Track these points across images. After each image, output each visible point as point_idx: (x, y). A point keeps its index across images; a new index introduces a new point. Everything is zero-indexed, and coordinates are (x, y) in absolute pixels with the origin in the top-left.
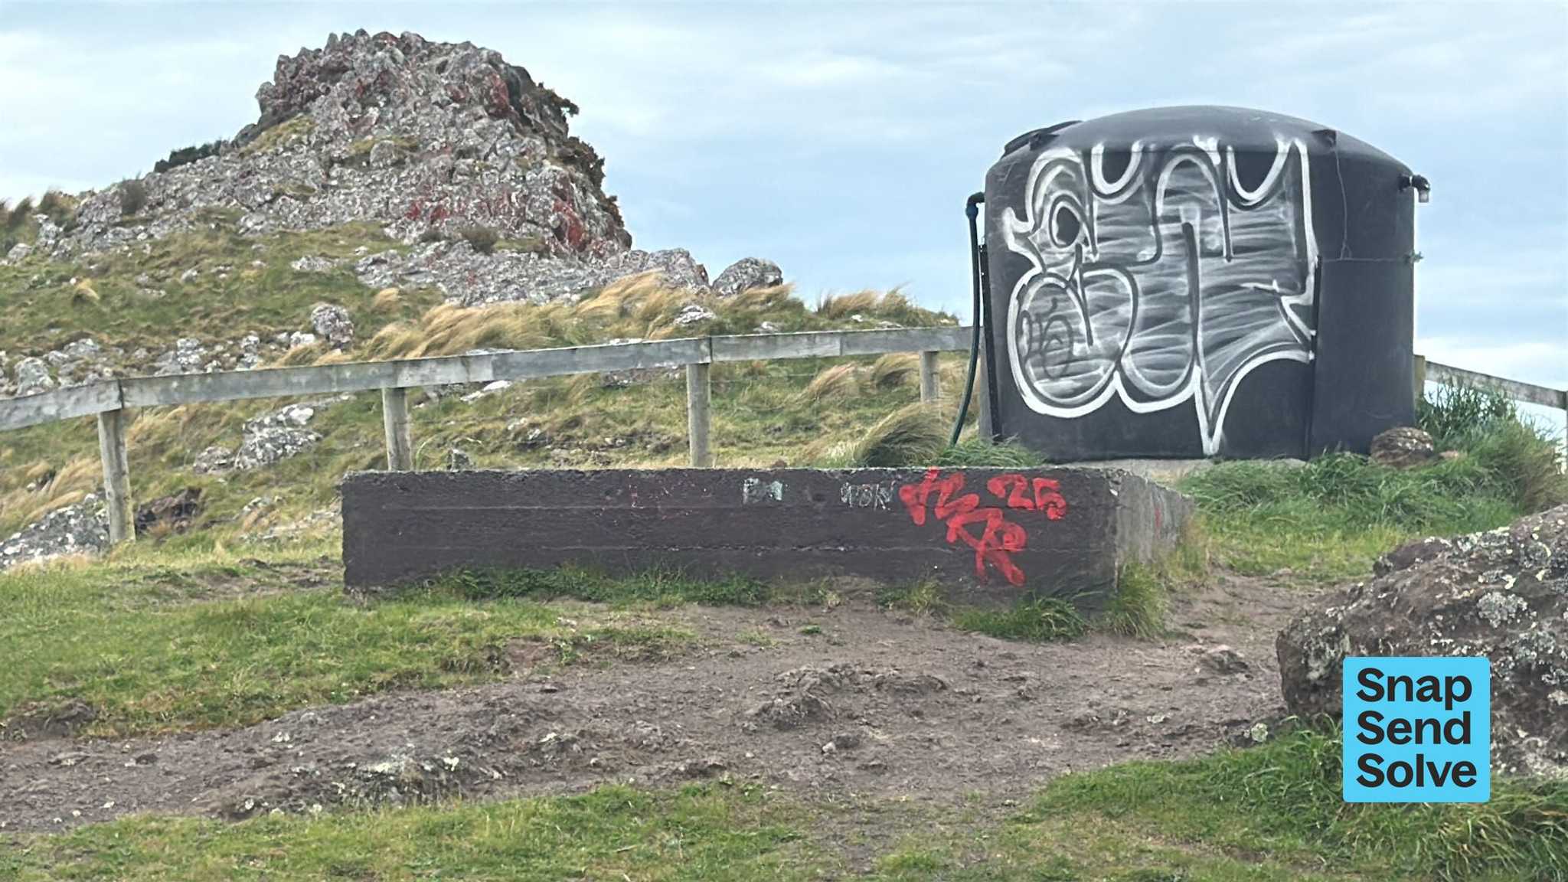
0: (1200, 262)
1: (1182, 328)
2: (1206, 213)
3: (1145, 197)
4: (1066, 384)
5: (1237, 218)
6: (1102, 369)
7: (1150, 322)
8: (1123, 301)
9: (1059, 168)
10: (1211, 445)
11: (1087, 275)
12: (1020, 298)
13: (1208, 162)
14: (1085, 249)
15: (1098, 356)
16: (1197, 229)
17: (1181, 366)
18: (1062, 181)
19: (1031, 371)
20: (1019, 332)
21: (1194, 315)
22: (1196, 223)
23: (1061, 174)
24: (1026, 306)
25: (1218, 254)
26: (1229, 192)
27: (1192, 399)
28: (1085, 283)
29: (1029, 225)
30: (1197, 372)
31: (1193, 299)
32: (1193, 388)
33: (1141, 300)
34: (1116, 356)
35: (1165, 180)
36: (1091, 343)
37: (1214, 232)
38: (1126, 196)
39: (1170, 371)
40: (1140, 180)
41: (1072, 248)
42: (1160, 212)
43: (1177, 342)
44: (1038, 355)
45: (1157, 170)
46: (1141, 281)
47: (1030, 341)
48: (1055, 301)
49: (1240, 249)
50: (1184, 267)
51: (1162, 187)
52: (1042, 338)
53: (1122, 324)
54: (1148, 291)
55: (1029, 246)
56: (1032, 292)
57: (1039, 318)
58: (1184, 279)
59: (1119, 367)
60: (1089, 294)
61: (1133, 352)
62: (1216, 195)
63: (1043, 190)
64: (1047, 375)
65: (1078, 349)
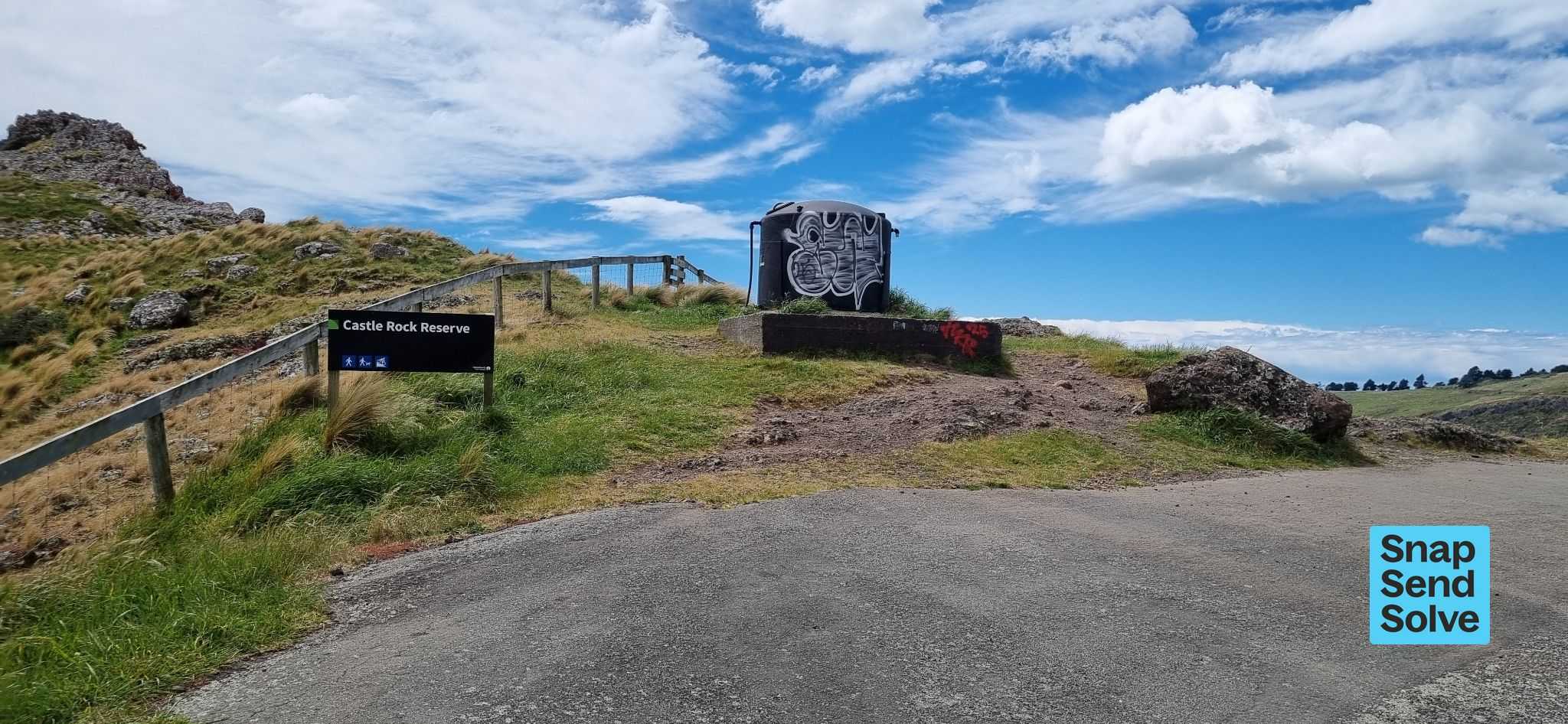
0: (857, 251)
1: (851, 271)
2: (858, 236)
3: (841, 229)
4: (813, 286)
5: (866, 238)
6: (826, 282)
7: (841, 269)
8: (834, 261)
9: (811, 218)
10: (858, 307)
11: (821, 252)
12: (794, 257)
13: (859, 220)
14: (820, 244)
15: (825, 278)
16: (855, 241)
17: (850, 282)
18: (812, 222)
19: (799, 281)
20: (793, 268)
21: (854, 267)
22: (855, 239)
23: (812, 220)
24: (797, 260)
25: (860, 249)
26: (864, 230)
27: (853, 293)
28: (820, 255)
29: (799, 234)
30: (855, 284)
31: (854, 262)
32: (854, 290)
33: (839, 261)
34: (831, 278)
35: (847, 225)
36: (822, 273)
37: (860, 242)
38: (835, 229)
39: (846, 284)
40: (839, 224)
41: (816, 243)
42: (845, 234)
43: (849, 275)
44: (802, 276)
45: (845, 221)
46: (839, 256)
47: (799, 271)
48: (809, 260)
49: (867, 248)
50: (852, 252)
51: (846, 227)
52: (804, 271)
53: (833, 269)
54: (842, 259)
55: (799, 242)
56: (799, 256)
57: (802, 264)
58: (852, 256)
59: (832, 282)
60: (822, 258)
61: (837, 277)
62: (861, 230)
63: (804, 224)
64: (805, 283)
65: (817, 275)
